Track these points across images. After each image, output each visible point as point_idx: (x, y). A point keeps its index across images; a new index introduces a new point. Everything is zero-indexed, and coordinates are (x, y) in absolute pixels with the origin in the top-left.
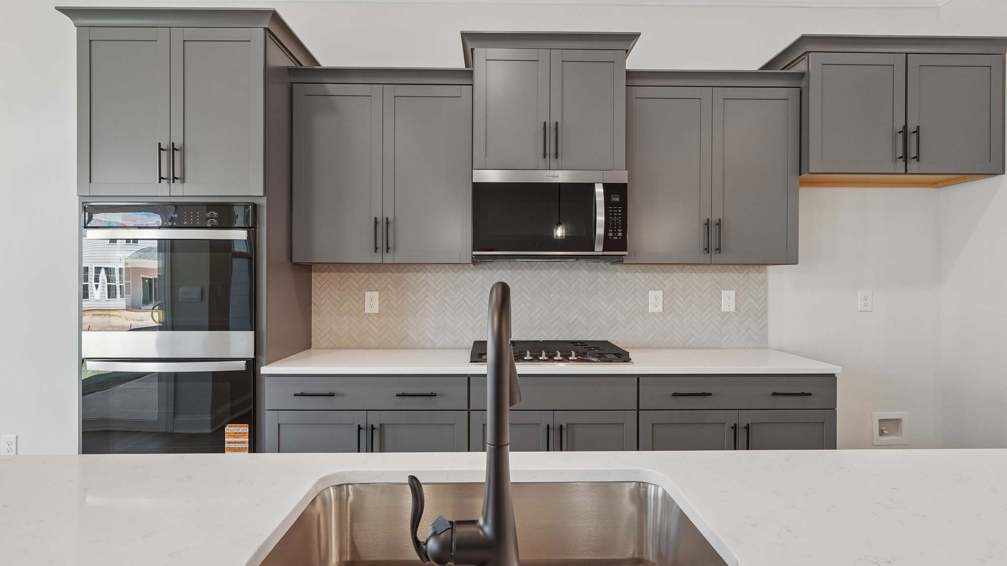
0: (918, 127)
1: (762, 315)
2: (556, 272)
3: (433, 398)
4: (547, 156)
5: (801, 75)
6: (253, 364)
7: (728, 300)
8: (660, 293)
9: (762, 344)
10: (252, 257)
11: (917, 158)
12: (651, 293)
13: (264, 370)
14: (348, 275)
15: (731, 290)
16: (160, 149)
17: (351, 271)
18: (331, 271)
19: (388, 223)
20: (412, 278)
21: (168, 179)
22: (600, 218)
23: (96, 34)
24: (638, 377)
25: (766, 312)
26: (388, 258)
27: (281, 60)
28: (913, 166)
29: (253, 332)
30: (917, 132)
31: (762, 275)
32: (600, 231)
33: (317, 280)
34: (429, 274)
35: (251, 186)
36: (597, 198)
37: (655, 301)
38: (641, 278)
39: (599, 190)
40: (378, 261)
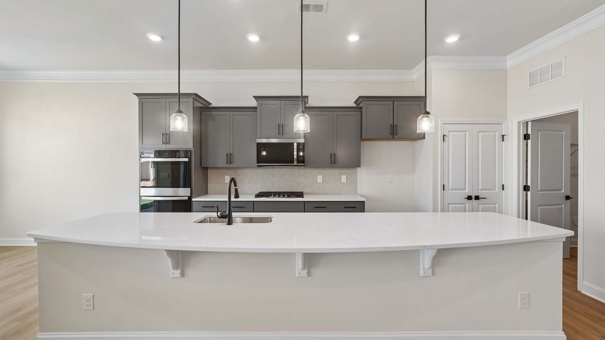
0: (396, 124)
1: (355, 183)
3: (243, 208)
4: (280, 134)
5: (361, 108)
6: (190, 198)
7: (344, 179)
8: (321, 176)
9: (355, 192)
11: (396, 134)
12: (318, 176)
13: (193, 200)
14: (220, 170)
15: (345, 175)
16: (163, 134)
18: (214, 169)
19: (231, 155)
20: (240, 171)
21: (165, 143)
22: (295, 153)
23: (144, 100)
24: (304, 202)
25: (357, 182)
26: (231, 166)
27: (198, 105)
28: (395, 137)
29: (190, 188)
30: (396, 126)
31: (355, 171)
32: (295, 157)
33: (210, 172)
34: (246, 170)
35: (189, 145)
36: (295, 147)
37: (320, 179)
38: (315, 171)
39: (295, 144)
40: (228, 166)
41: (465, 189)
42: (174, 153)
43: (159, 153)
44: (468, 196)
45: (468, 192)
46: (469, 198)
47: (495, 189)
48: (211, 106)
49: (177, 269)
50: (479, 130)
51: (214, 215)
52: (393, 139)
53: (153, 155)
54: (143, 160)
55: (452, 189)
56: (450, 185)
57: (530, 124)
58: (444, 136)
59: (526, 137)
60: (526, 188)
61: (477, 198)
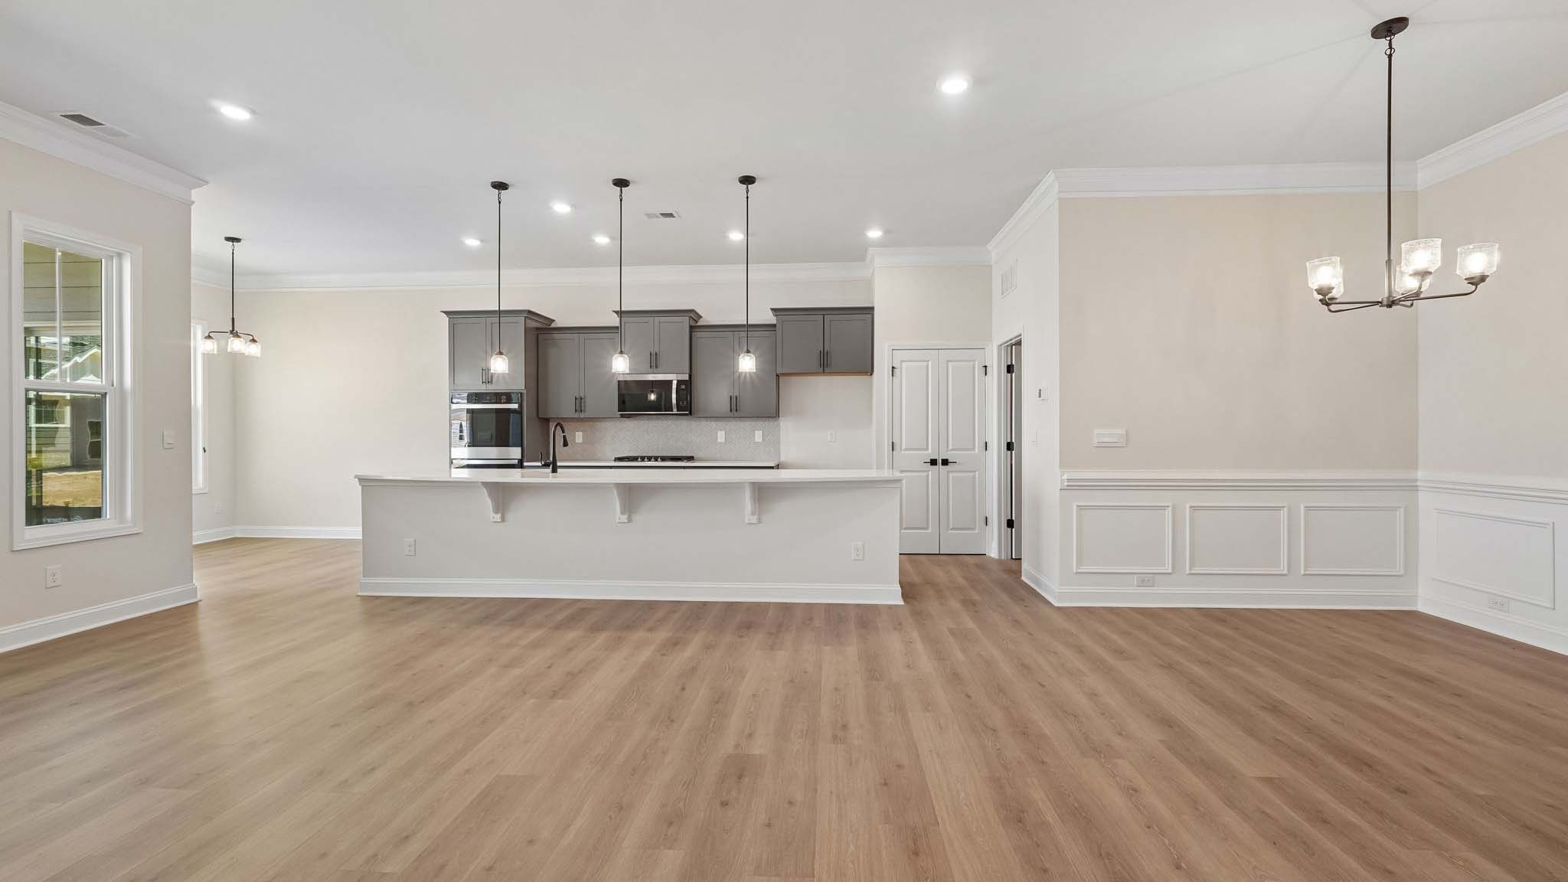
0: (828, 351)
1: (777, 443)
2: (670, 422)
4: (653, 367)
5: (775, 326)
6: (521, 461)
7: (758, 436)
8: (723, 432)
9: (777, 458)
10: (520, 412)
11: (828, 365)
12: (719, 432)
13: (525, 464)
14: (566, 424)
15: (760, 430)
16: (481, 375)
17: (569, 421)
19: (581, 398)
20: (599, 425)
21: (484, 384)
22: (674, 396)
23: (456, 321)
25: (779, 442)
26: (582, 415)
27: (533, 324)
28: (827, 369)
29: (520, 448)
30: (828, 353)
31: (776, 423)
32: (674, 401)
34: (603, 423)
35: (519, 384)
36: (674, 386)
37: (721, 436)
38: (713, 424)
39: (673, 382)
40: (576, 415)
41: (927, 449)
42: (497, 397)
43: (475, 397)
44: (931, 460)
45: (931, 453)
46: (933, 462)
47: (972, 450)
48: (553, 325)
49: (497, 513)
50: (949, 359)
51: (539, 464)
52: (824, 373)
53: (466, 401)
54: (454, 407)
55: (906, 449)
56: (903, 443)
58: (893, 368)
59: (1010, 369)
60: (1011, 446)
61: (945, 462)
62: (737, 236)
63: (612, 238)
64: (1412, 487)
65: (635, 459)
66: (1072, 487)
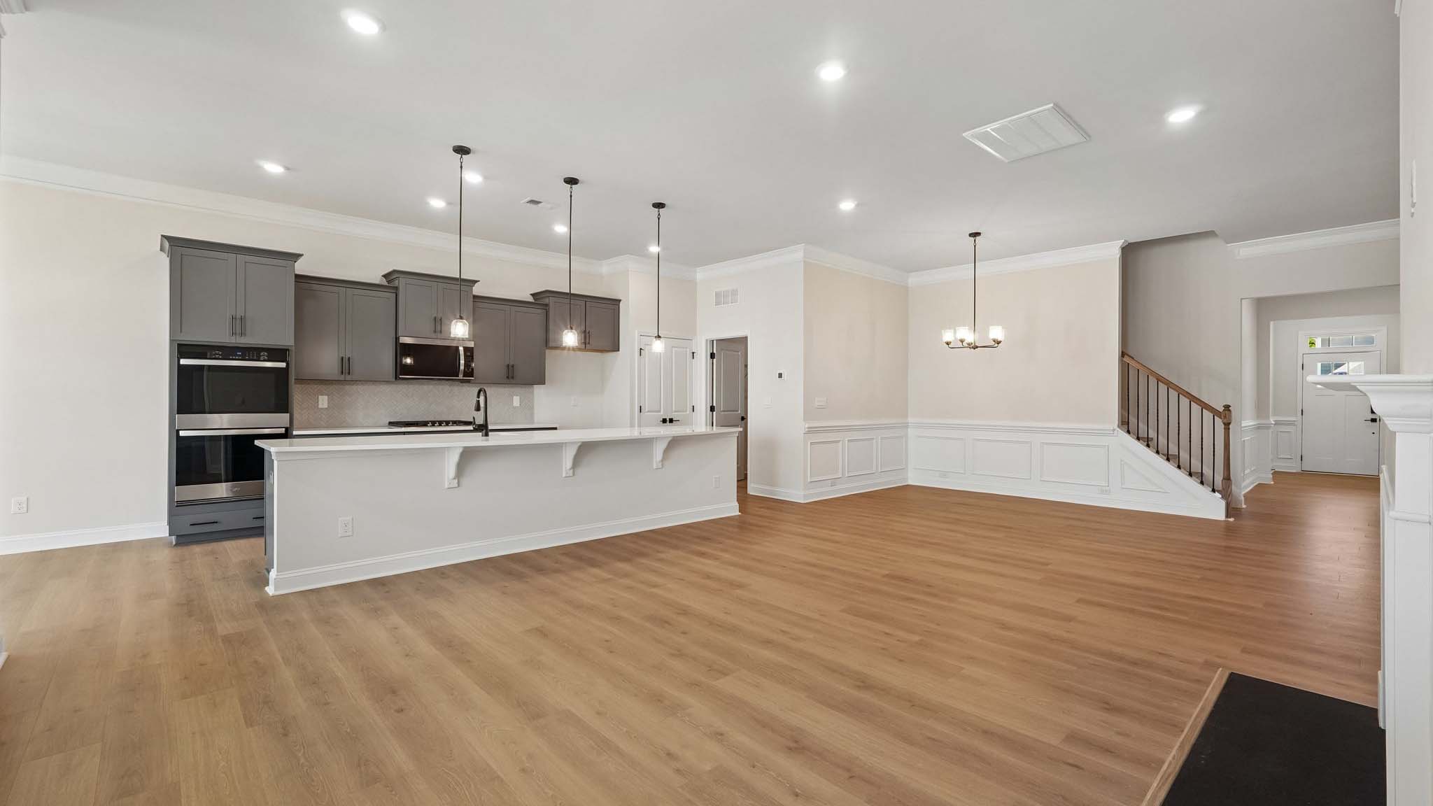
0: (589, 331)
4: (436, 332)
5: (547, 305)
6: (288, 430)
7: (517, 401)
11: (589, 343)
15: (518, 395)
16: (232, 318)
17: (309, 384)
19: (348, 359)
20: (348, 388)
21: (237, 334)
22: (462, 362)
25: (533, 406)
26: (349, 378)
28: (588, 347)
29: (289, 415)
30: (589, 333)
31: (531, 389)
32: (462, 367)
35: (287, 339)
36: (461, 353)
39: (461, 349)
40: (342, 378)
41: (660, 411)
44: (663, 419)
45: (663, 415)
46: (664, 421)
47: (686, 411)
50: (672, 346)
52: (585, 349)
55: (648, 412)
56: (646, 408)
57: (715, 342)
59: (712, 356)
60: (712, 409)
61: (671, 421)
62: (561, 229)
63: (449, 203)
64: (906, 426)
65: (425, 424)
66: (811, 431)
